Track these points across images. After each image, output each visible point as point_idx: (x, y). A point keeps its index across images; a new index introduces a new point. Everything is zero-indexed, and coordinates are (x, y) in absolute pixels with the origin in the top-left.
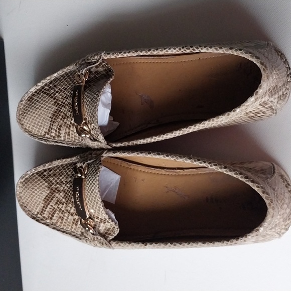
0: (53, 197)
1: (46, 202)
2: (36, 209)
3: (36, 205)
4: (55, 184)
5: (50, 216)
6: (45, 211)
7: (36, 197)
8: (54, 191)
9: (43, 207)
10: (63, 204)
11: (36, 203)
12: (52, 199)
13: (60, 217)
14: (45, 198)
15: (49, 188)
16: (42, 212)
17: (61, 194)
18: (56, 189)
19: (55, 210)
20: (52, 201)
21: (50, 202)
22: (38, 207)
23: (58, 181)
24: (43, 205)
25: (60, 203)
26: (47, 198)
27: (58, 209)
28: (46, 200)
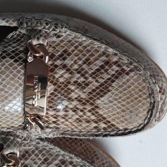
0: (90, 93)
1: (107, 88)
2: (128, 81)
3: (125, 86)
4: (86, 111)
5: (107, 67)
6: (113, 75)
7: (120, 98)
8: (88, 101)
9: (113, 81)
10: (75, 82)
11: (125, 90)
12: (94, 90)
13: (90, 64)
14: (105, 93)
15: (97, 107)
16: (120, 74)
17: (76, 96)
18: (84, 104)
19: (94, 76)
20: (94, 88)
21: (97, 88)
22: (124, 83)
23: (81, 114)
24: (113, 84)
25: (79, 84)
26: (102, 94)
27: (87, 75)
28: (105, 91)
